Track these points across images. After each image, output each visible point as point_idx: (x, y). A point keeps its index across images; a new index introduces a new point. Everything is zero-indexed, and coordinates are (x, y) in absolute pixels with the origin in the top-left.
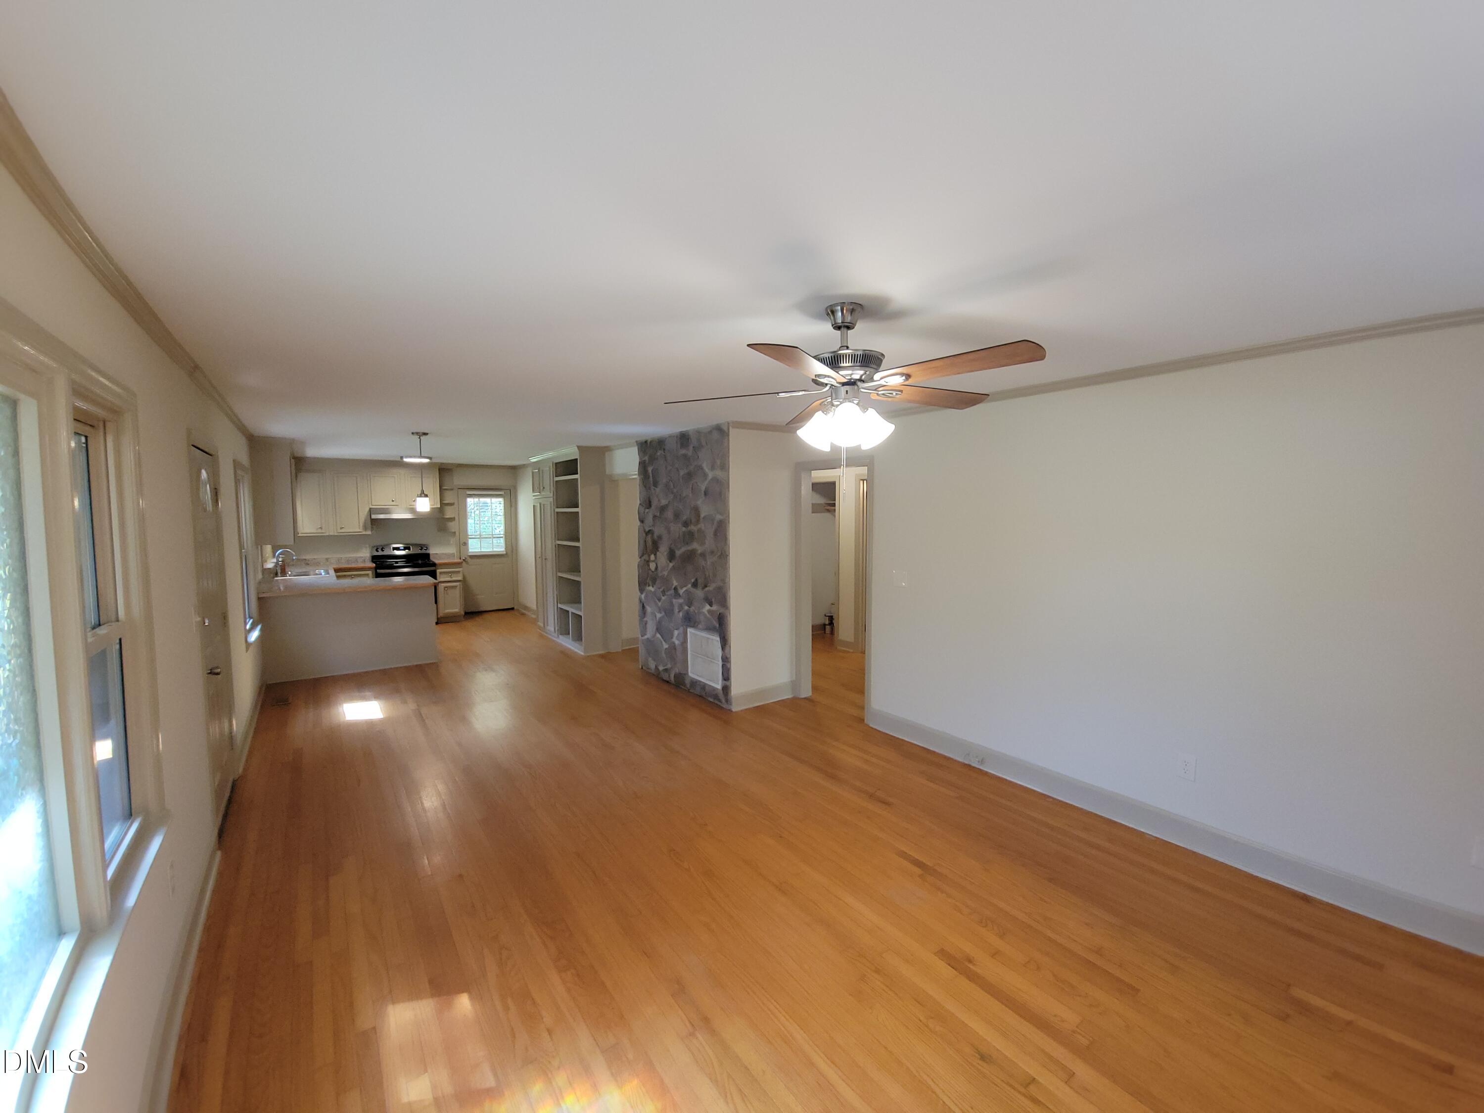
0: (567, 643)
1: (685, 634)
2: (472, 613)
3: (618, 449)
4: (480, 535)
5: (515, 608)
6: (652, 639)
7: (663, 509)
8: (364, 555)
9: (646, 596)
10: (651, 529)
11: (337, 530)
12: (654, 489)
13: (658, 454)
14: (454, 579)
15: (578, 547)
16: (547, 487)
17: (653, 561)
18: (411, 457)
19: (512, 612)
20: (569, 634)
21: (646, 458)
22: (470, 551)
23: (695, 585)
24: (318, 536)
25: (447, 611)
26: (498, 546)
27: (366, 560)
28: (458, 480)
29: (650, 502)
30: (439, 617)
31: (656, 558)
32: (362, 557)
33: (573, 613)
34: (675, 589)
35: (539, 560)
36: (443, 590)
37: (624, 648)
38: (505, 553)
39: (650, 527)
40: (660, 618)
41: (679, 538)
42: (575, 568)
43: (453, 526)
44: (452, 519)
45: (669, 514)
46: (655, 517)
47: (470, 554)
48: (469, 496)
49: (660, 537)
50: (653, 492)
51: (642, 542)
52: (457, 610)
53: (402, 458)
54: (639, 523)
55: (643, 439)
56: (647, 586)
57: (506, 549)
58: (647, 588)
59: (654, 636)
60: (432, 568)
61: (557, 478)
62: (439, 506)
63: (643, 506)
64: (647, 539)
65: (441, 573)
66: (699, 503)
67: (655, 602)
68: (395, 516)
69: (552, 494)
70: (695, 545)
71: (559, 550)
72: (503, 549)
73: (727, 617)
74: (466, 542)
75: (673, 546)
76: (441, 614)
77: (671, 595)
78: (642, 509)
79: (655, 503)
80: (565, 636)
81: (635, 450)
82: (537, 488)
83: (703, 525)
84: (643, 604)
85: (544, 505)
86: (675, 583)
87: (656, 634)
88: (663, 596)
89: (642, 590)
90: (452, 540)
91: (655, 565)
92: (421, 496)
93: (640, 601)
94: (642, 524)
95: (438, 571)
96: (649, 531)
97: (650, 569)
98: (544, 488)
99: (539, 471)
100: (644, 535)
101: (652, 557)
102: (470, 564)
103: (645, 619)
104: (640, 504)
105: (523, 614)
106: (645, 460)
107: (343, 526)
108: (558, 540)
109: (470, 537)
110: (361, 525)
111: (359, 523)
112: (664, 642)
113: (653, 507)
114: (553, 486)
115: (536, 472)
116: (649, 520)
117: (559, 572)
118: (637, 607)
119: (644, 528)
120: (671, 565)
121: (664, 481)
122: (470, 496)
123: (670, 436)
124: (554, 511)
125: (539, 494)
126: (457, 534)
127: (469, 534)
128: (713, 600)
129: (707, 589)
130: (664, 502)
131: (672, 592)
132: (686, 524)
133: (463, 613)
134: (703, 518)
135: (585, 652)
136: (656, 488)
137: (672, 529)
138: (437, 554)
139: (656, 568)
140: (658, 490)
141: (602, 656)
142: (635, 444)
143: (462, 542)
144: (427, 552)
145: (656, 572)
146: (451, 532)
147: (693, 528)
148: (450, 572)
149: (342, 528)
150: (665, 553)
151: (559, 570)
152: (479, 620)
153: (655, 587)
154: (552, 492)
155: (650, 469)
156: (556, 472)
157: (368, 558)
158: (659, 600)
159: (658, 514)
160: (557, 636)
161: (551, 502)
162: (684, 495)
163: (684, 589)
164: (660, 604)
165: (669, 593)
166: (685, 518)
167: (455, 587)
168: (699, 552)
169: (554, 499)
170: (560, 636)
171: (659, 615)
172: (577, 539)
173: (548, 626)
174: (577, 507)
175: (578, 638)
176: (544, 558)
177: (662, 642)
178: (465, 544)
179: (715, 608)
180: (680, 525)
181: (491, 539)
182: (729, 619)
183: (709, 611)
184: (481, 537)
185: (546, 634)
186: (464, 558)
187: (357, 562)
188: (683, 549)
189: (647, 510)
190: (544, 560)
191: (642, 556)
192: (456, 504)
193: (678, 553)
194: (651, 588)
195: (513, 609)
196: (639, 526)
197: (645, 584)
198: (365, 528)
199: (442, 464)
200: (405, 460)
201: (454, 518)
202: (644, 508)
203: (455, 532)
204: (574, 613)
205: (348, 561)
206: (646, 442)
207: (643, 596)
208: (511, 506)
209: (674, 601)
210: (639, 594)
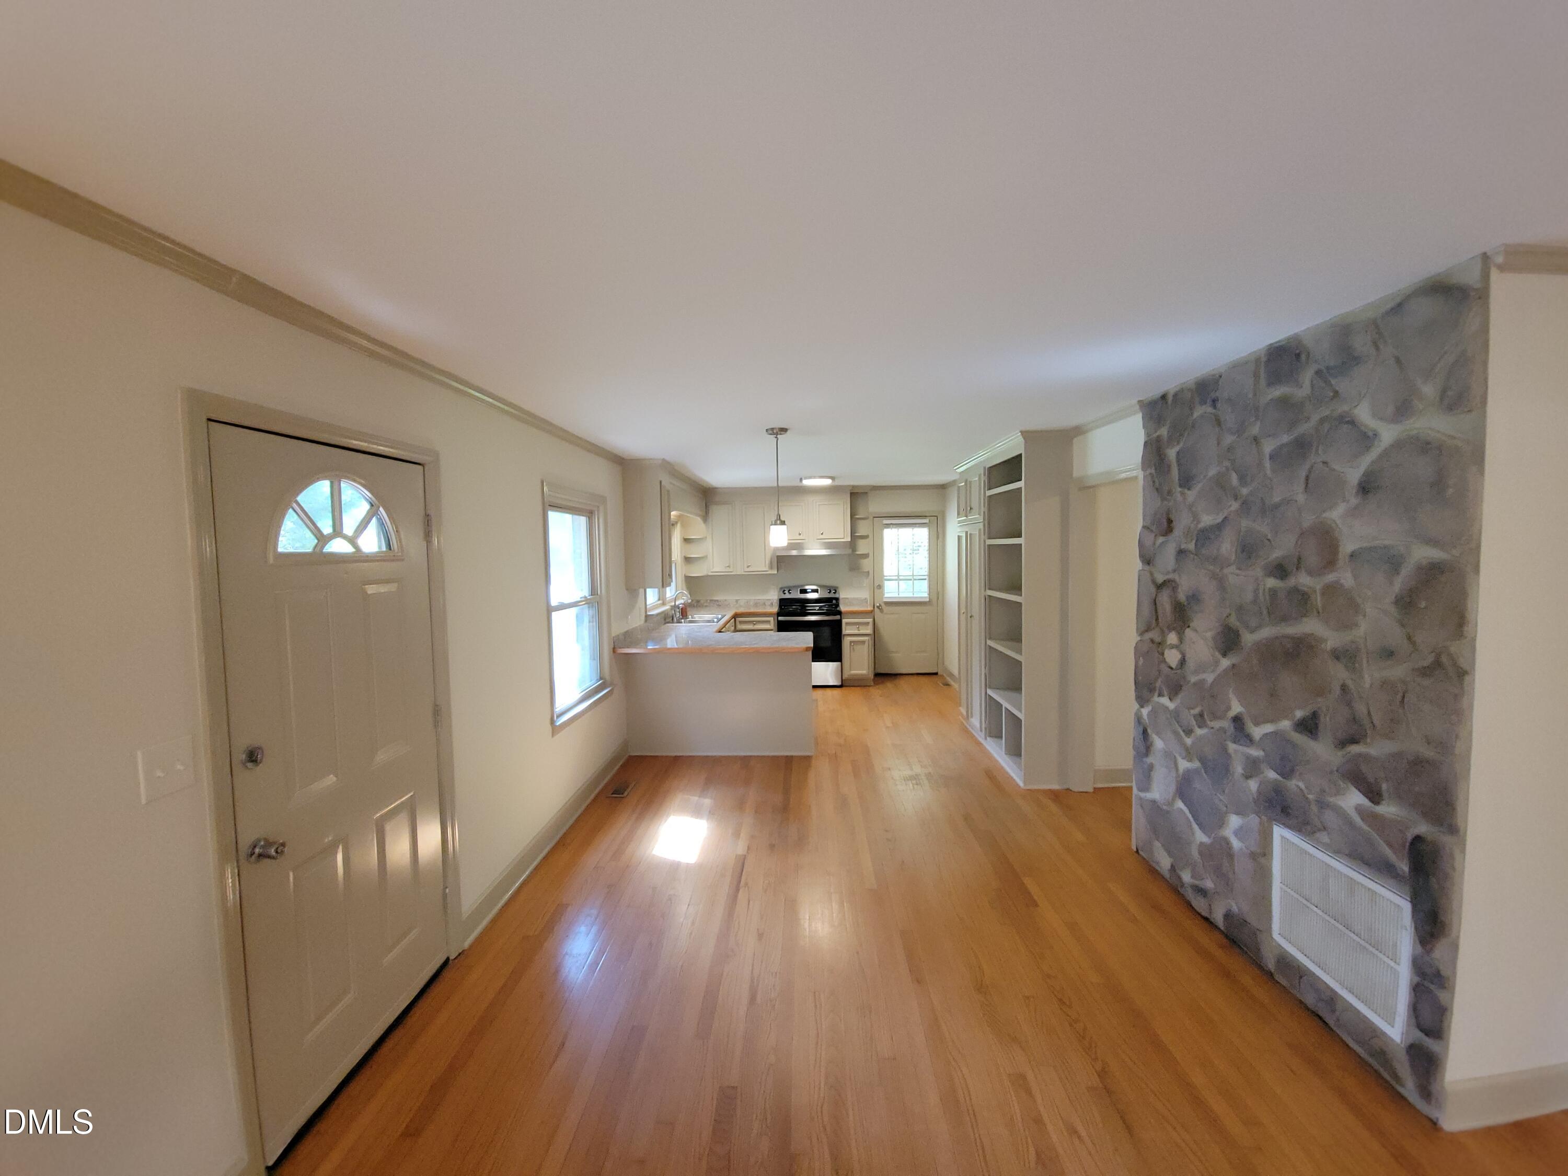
0: (996, 751)
1: (1266, 838)
2: (883, 676)
3: (1097, 427)
4: (898, 576)
5: (939, 673)
6: (1165, 807)
7: (1205, 536)
8: (770, 599)
9: (1153, 713)
10: (1171, 576)
11: (744, 569)
12: (1182, 494)
13: (1196, 414)
14: (862, 632)
15: (1020, 604)
16: (975, 504)
17: (1172, 647)
18: (810, 477)
19: (934, 678)
20: (1002, 737)
21: (1164, 432)
22: (886, 595)
23: (1309, 726)
24: (723, 575)
25: (853, 672)
26: (921, 591)
27: (774, 604)
28: (875, 506)
29: (1170, 521)
30: (843, 678)
31: (1181, 640)
32: (770, 600)
33: (1006, 709)
34: (1237, 720)
35: (963, 617)
36: (849, 643)
37: (1100, 785)
38: (928, 600)
39: (1168, 573)
40: (1188, 772)
41: (1255, 601)
42: (1014, 636)
43: (866, 564)
44: (866, 556)
45: (1227, 546)
46: (1181, 553)
47: (885, 600)
48: (885, 526)
49: (1195, 598)
50: (1179, 498)
51: (1147, 609)
52: (864, 672)
53: (801, 480)
54: (1139, 565)
55: (1156, 393)
56: (1156, 694)
57: (929, 594)
58: (1156, 698)
59: (1171, 803)
60: (838, 617)
61: (989, 491)
62: (850, 540)
63: (1152, 531)
64: (1159, 599)
65: (847, 624)
66: (1336, 514)
67: (1175, 733)
68: (809, 552)
69: (982, 517)
70: (1310, 626)
71: (990, 601)
72: (926, 595)
73: (1452, 856)
74: (881, 584)
75: (1234, 621)
76: (845, 676)
77: (1223, 730)
78: (1149, 539)
79: (1183, 522)
80: (996, 739)
81: (1136, 422)
82: (963, 510)
83: (1348, 575)
84: (1145, 732)
85: (970, 534)
86: (1237, 708)
87: (1173, 800)
88: (1200, 727)
89: (1142, 700)
90: (866, 582)
91: (1179, 656)
92: (776, 524)
93: (1139, 720)
94: (1147, 568)
95: (844, 621)
96: (1165, 583)
97: (1164, 661)
98: (971, 509)
99: (966, 484)
100: (1153, 590)
101: (1172, 638)
102: (885, 611)
103: (1149, 760)
104: (1144, 527)
105: (947, 685)
106: (1158, 437)
107: (749, 565)
108: (990, 589)
109: (885, 578)
110: (767, 562)
111: (765, 558)
112: (1195, 826)
113: (1178, 532)
114: (984, 506)
115: (962, 486)
116: (1167, 559)
117: (990, 639)
118: (1129, 732)
119: (1152, 574)
120: (1225, 663)
121: (1212, 472)
122: (888, 526)
123: (1237, 366)
124: (985, 541)
125: (965, 518)
126: (871, 573)
127: (885, 575)
128: (1384, 786)
129: (1355, 749)
130: (1207, 520)
131: (1226, 724)
132: (1280, 570)
133: (872, 676)
134: (1352, 555)
135: (1025, 783)
136: (1186, 491)
137: (1232, 579)
138: (848, 598)
139: (1183, 662)
140: (1191, 495)
141: (1055, 796)
142: (1138, 407)
143: (876, 584)
144: (837, 596)
145: (1179, 671)
146: (864, 572)
147: (1303, 580)
148: (857, 623)
149: (748, 567)
150: (1209, 635)
151: (990, 635)
152: (889, 685)
153: (1178, 700)
154: (982, 513)
155: (1172, 453)
156: (989, 482)
157: (775, 601)
158: (1189, 732)
159: (1191, 546)
160: (984, 737)
161: (980, 530)
162: (1277, 499)
163: (1269, 728)
164: (1189, 741)
165: (1217, 724)
166: (1276, 554)
167: (863, 642)
168: (1329, 645)
169: (984, 525)
170: (988, 738)
171: (1184, 765)
172: (1016, 588)
173: (972, 717)
174: (1020, 536)
175: (1015, 750)
176: (969, 615)
177: (1190, 826)
178: (880, 587)
179: (1388, 809)
180: (1259, 572)
181: (911, 581)
182: (1457, 864)
183: (1359, 809)
184: (898, 579)
185: (971, 729)
186: (878, 605)
187: (765, 605)
188: (1267, 632)
189: (1161, 539)
190: (969, 617)
191: (1147, 630)
192: (870, 537)
193: (1249, 639)
194: (1165, 701)
195: (936, 674)
196: (1140, 571)
197: (1152, 690)
198: (771, 567)
199: (853, 487)
200: (807, 482)
201: (868, 554)
202: (1153, 535)
203: (868, 572)
204: (1010, 711)
205: (756, 605)
206: (1164, 397)
207: (1145, 712)
208: (938, 538)
209: (1232, 747)
210: (1137, 706)
